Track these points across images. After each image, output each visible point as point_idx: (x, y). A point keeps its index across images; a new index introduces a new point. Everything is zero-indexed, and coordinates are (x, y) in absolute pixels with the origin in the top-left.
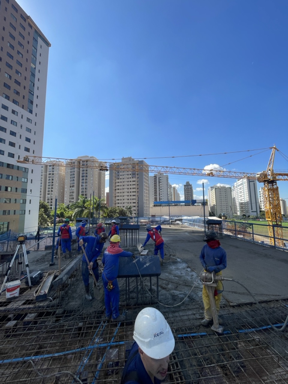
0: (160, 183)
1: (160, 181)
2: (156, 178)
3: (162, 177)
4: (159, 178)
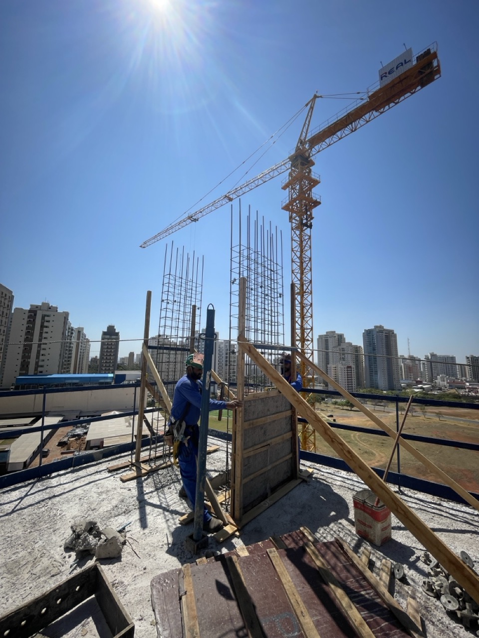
1: (46, 324)
2: (35, 315)
3: (52, 316)
4: (43, 317)
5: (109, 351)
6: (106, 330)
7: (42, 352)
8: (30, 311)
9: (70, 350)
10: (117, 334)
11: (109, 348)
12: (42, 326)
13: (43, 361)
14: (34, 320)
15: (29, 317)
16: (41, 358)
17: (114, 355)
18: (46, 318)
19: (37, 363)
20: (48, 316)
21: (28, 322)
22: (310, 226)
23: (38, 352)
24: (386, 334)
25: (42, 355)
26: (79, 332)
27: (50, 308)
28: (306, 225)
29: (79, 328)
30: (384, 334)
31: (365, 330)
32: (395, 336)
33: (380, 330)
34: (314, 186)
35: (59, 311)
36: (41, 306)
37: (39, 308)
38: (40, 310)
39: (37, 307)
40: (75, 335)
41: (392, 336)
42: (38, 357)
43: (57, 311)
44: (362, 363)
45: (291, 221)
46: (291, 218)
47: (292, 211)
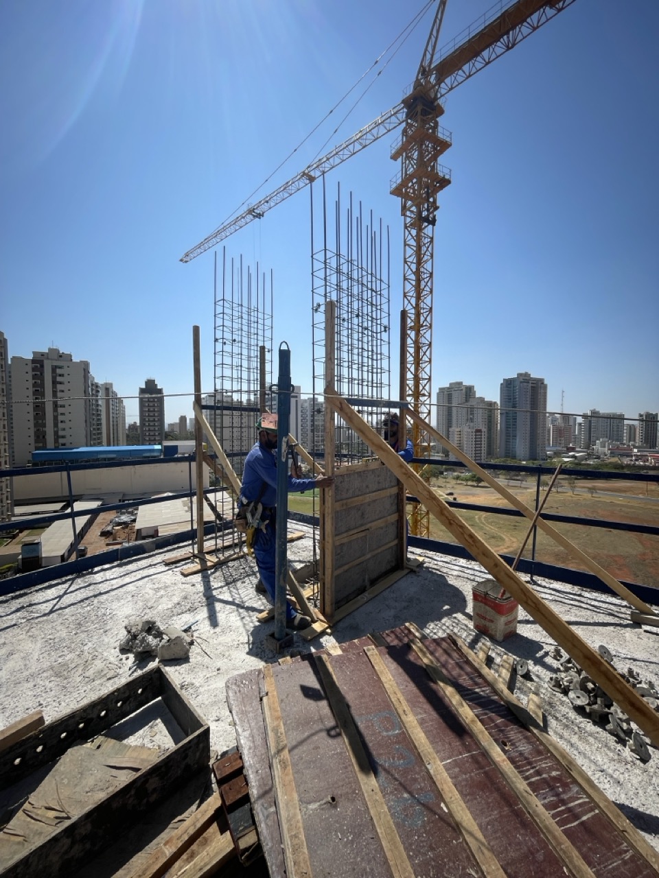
0: (59, 387)
1: (59, 379)
2: (42, 366)
3: (66, 367)
4: (54, 369)
5: (151, 414)
6: (144, 387)
7: (60, 418)
8: (33, 361)
9: (99, 415)
10: (160, 391)
11: (152, 411)
12: (55, 383)
13: (64, 429)
14: (42, 374)
15: (34, 370)
16: (60, 425)
17: (159, 420)
18: (58, 371)
19: (56, 433)
20: (60, 367)
21: (34, 377)
22: (433, 222)
23: (56, 418)
24: (533, 385)
25: (62, 422)
26: (107, 389)
27: (61, 356)
28: (426, 219)
29: (106, 384)
30: (530, 385)
31: (504, 380)
32: (545, 387)
33: (525, 378)
34: (441, 152)
35: (75, 359)
36: (47, 354)
37: (46, 356)
38: (48, 358)
39: (42, 355)
40: (101, 394)
41: (541, 387)
42: (56, 425)
43: (71, 360)
44: (497, 424)
45: (404, 214)
46: (404, 208)
47: (405, 197)
